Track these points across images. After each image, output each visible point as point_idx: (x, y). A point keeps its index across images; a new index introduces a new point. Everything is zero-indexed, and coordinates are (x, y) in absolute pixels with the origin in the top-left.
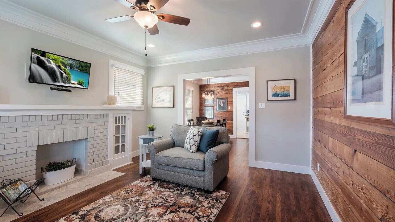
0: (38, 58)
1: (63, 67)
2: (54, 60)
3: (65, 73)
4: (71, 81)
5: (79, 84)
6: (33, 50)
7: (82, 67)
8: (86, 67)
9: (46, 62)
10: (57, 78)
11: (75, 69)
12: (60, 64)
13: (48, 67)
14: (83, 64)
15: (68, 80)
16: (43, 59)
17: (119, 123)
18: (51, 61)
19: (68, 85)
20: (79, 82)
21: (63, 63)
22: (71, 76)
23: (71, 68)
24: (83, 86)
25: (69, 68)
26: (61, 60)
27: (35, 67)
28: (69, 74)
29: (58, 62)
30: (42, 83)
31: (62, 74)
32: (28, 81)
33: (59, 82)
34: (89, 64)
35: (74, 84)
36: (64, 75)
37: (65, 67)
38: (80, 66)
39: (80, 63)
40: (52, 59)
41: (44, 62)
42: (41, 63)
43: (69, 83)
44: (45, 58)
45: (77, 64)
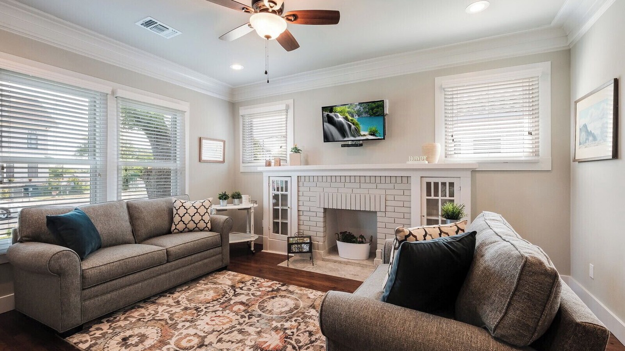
0: (328, 115)
1: (350, 118)
2: (340, 112)
3: (353, 124)
4: (361, 133)
5: (371, 135)
6: (323, 108)
7: (372, 109)
8: (378, 107)
9: (334, 117)
10: (346, 132)
11: (364, 115)
12: (347, 115)
13: (337, 122)
14: (374, 105)
15: (357, 132)
16: (332, 114)
17: (436, 194)
18: (338, 114)
19: (358, 138)
20: (371, 132)
21: (349, 113)
22: (360, 126)
23: (358, 116)
24: (376, 136)
25: (357, 117)
26: (347, 110)
27: (327, 125)
28: (357, 124)
29: (345, 113)
30: (334, 141)
31: (350, 126)
32: (323, 141)
33: (348, 137)
34: (382, 102)
35: (364, 135)
36: (353, 126)
37: (353, 116)
38: (369, 110)
39: (368, 105)
40: (339, 112)
41: (332, 118)
42: (330, 120)
43: (359, 136)
44: (333, 113)
45: (365, 108)
